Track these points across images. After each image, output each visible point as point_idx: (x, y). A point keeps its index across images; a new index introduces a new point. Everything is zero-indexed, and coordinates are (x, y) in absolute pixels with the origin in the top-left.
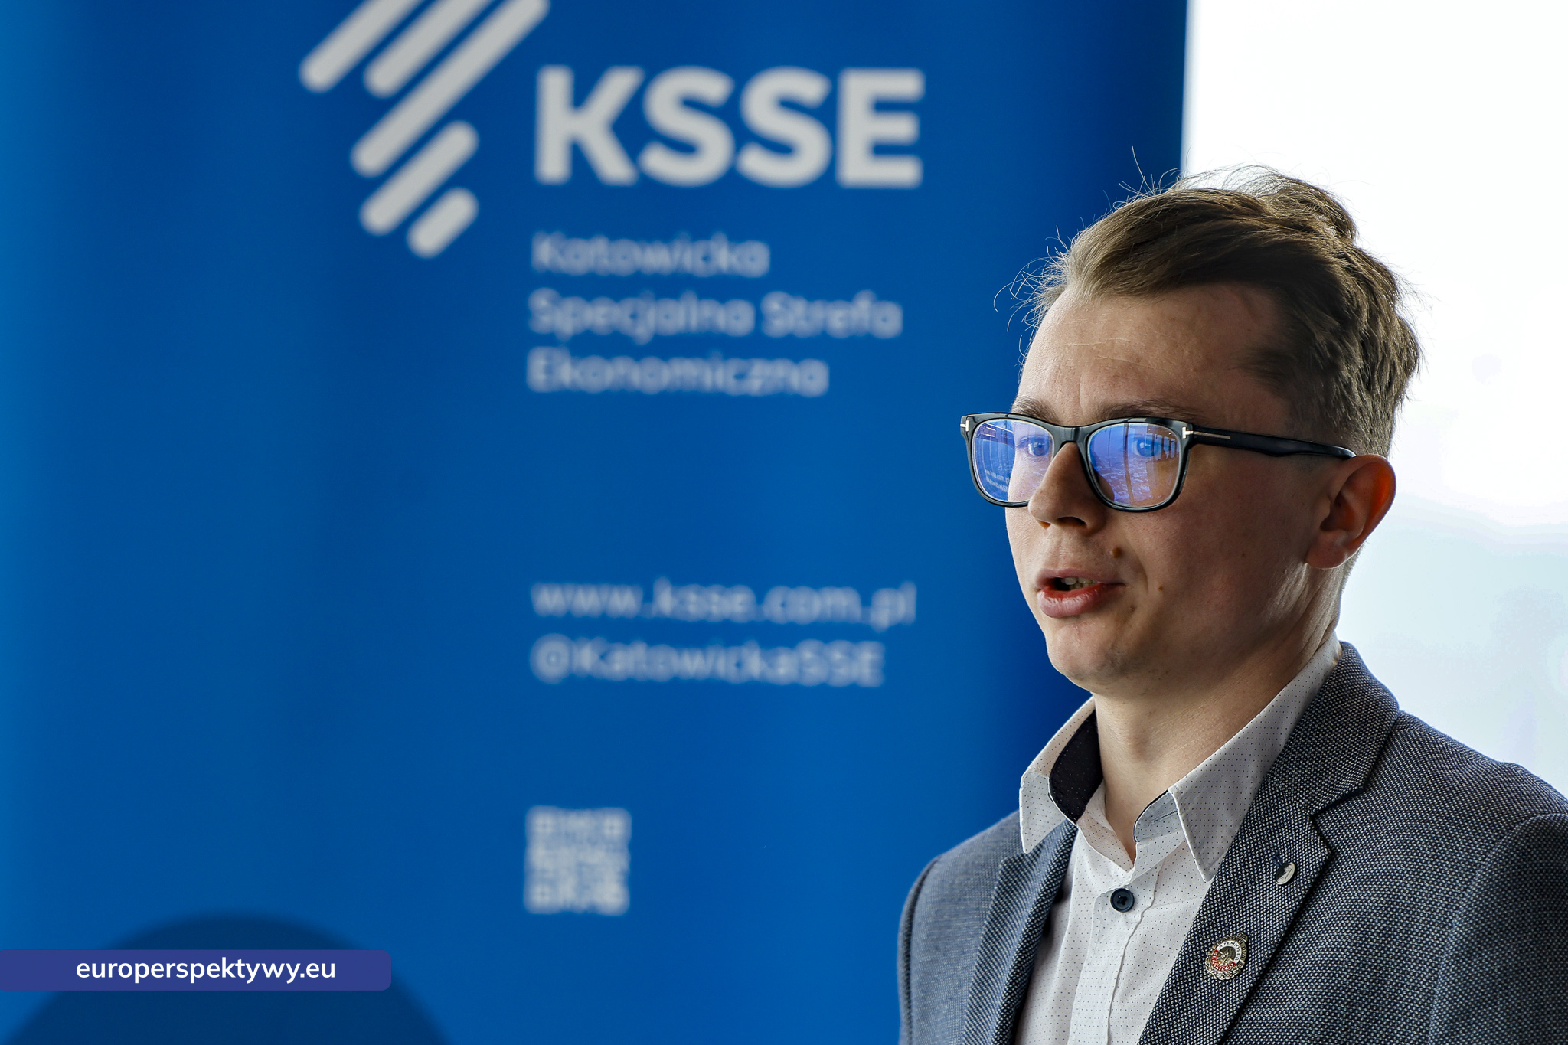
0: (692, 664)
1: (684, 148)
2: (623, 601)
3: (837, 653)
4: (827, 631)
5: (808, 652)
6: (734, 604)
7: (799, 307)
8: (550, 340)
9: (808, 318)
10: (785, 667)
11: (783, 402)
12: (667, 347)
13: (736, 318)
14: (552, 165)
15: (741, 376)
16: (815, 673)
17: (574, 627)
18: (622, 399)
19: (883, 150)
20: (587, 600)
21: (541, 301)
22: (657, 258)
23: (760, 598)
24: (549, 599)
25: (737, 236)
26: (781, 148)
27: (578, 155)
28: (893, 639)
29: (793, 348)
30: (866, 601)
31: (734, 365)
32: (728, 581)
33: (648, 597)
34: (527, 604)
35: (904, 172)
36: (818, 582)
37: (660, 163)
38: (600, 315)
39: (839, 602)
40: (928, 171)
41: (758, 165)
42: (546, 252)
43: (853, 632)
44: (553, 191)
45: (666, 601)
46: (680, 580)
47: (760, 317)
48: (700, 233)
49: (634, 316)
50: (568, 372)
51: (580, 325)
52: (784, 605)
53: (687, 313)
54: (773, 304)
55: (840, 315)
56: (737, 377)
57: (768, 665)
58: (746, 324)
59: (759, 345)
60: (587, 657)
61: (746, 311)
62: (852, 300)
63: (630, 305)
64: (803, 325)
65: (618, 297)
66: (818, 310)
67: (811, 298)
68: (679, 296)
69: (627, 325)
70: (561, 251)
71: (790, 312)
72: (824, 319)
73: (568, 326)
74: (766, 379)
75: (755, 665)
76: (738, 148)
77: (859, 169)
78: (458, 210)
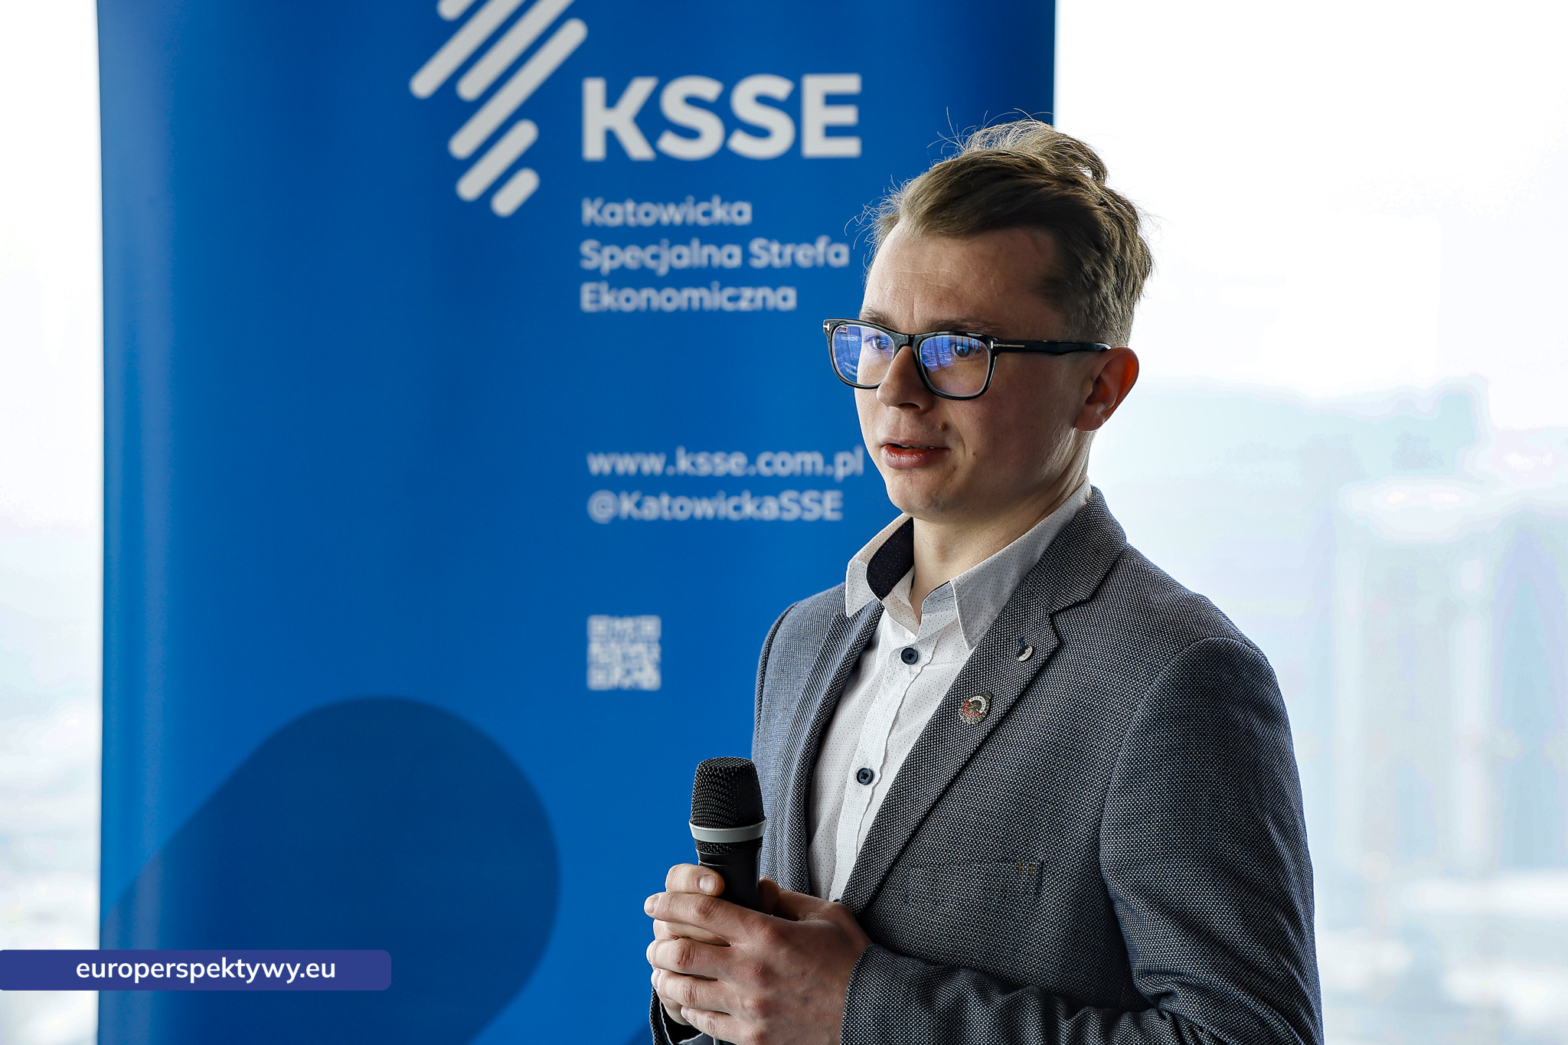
0: (704, 508)
1: (690, 134)
2: (653, 464)
3: (808, 498)
4: (800, 482)
5: (786, 497)
6: (734, 464)
7: (775, 248)
8: (595, 275)
9: (781, 256)
10: (770, 509)
11: (766, 316)
12: (680, 278)
13: (729, 256)
14: (594, 149)
15: (733, 299)
16: (793, 513)
17: (617, 483)
18: (649, 317)
19: (833, 131)
20: (626, 464)
21: (587, 247)
22: (671, 214)
23: (752, 460)
24: (599, 464)
25: (728, 198)
26: (760, 132)
27: (611, 139)
28: (848, 486)
29: (772, 277)
30: (829, 461)
31: (730, 291)
32: (729, 450)
33: (671, 461)
34: (585, 467)
35: (849, 147)
36: (792, 450)
37: (671, 144)
38: (631, 257)
39: (809, 461)
40: (864, 147)
41: (742, 144)
42: (590, 212)
43: (821, 483)
44: (594, 164)
45: (683, 464)
46: (693, 449)
47: (747, 255)
48: (703, 196)
49: (655, 257)
50: (608, 300)
51: (616, 264)
52: (769, 464)
53: (694, 255)
54: (756, 246)
55: (805, 255)
56: (730, 299)
57: (759, 508)
58: (737, 261)
59: (746, 276)
60: (627, 505)
61: (736, 251)
62: (812, 242)
63: (652, 249)
64: (777, 262)
65: (643, 246)
66: (789, 249)
67: (783, 242)
68: (686, 242)
69: (651, 264)
70: (600, 211)
71: (767, 253)
72: (793, 255)
73: (607, 266)
74: (752, 300)
75: (749, 508)
76: (728, 134)
77: (816, 146)
78: (526, 183)
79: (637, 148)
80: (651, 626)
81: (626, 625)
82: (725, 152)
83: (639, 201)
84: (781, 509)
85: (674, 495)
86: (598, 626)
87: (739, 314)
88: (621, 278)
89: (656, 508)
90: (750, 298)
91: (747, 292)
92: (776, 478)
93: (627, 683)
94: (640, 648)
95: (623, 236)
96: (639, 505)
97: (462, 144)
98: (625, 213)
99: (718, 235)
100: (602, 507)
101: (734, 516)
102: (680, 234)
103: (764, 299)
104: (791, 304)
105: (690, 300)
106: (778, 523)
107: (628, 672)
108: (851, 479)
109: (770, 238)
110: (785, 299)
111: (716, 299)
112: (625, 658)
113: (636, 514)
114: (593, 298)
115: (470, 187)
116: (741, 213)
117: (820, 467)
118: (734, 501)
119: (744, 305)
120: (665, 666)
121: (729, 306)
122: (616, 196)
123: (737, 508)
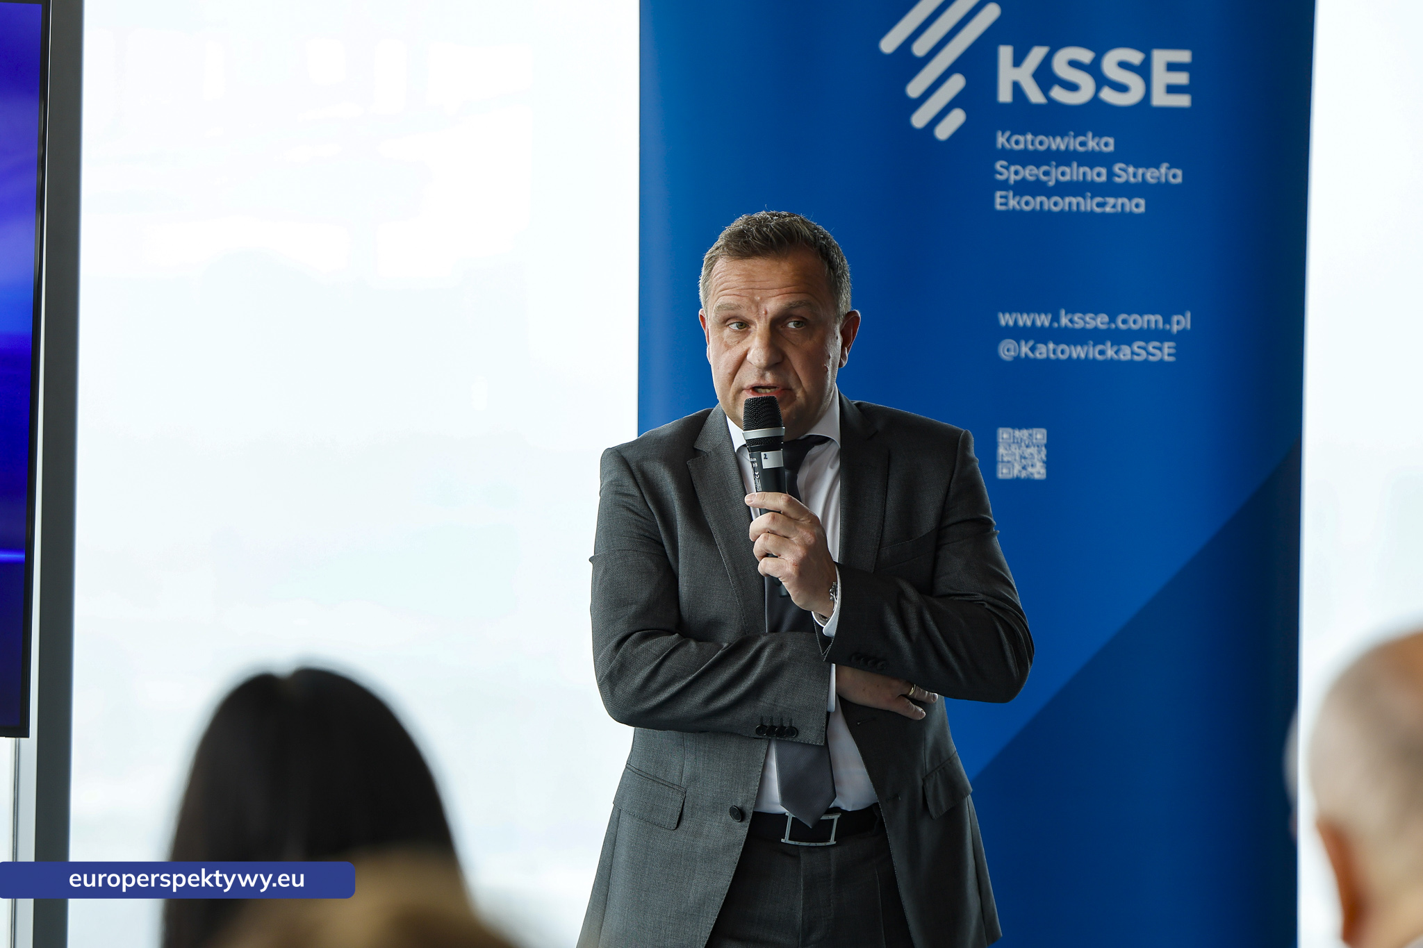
0: (1078, 352)
1: (1072, 87)
2: (1043, 320)
3: (1152, 346)
4: (1146, 335)
5: (1136, 346)
6: (1100, 321)
7: (1131, 170)
8: (1004, 185)
9: (1135, 175)
10: (1125, 353)
11: (1123, 217)
12: (1063, 189)
13: (1098, 175)
14: (1005, 95)
15: (1101, 205)
16: (1141, 357)
17: (1018, 334)
18: (1041, 216)
19: (1172, 89)
20: (1025, 320)
21: (998, 165)
22: (1058, 144)
23: (1112, 319)
24: (1006, 319)
25: (1098, 134)
26: (1122, 88)
27: (1017, 88)
28: (1180, 338)
29: (1128, 190)
30: (1167, 320)
31: (1098, 199)
32: (1096, 311)
33: (1056, 318)
34: (997, 321)
35: (1183, 101)
36: (1141, 313)
37: (1058, 94)
38: (1029, 173)
39: (1153, 320)
40: (1193, 101)
41: (1108, 95)
42: (1001, 140)
43: (1161, 336)
44: (1005, 106)
45: (1064, 321)
46: (1071, 310)
47: (1111, 174)
48: (1080, 132)
49: (1046, 173)
50: (1013, 203)
51: (1019, 178)
52: (1124, 322)
53: (1073, 173)
54: (1117, 168)
55: (1151, 175)
56: (1098, 205)
57: (1116, 353)
58: (1104, 178)
59: (1110, 189)
60: (1025, 349)
61: (1103, 171)
62: (1157, 167)
63: (1044, 168)
64: (1132, 180)
65: (1038, 165)
66: (1140, 171)
67: (1137, 166)
68: (1069, 165)
69: (1044, 178)
70: (1008, 140)
71: (1125, 173)
72: (1143, 175)
73: (1013, 178)
74: (1114, 206)
75: (1110, 353)
76: (1098, 89)
77: (1160, 99)
78: (957, 118)
79: (1035, 95)
80: (1040, 435)
81: (1023, 434)
82: (1096, 100)
83: (1035, 134)
84: (1133, 353)
85: (1057, 343)
86: (1004, 434)
87: (1104, 216)
88: (1022, 188)
89: (1044, 351)
90: (1113, 205)
91: (1111, 201)
92: (1129, 330)
93: (1024, 475)
94: (1033, 450)
95: (1024, 158)
96: (1033, 349)
97: (914, 89)
98: (1025, 141)
99: (1091, 159)
100: (1008, 350)
101: (1099, 358)
102: (1064, 158)
103: (1123, 205)
104: (1142, 209)
105: (1070, 204)
106: (1131, 363)
107: (1024, 468)
108: (1182, 332)
109: (1127, 163)
110: (1137, 206)
111: (1088, 204)
112: (1023, 457)
113: (1031, 355)
114: (1004, 202)
115: (919, 119)
116: (1107, 144)
117: (1161, 325)
118: (1099, 347)
119: (1108, 209)
120: (1048, 464)
121: (1097, 210)
122: (1019, 129)
123: (1102, 352)
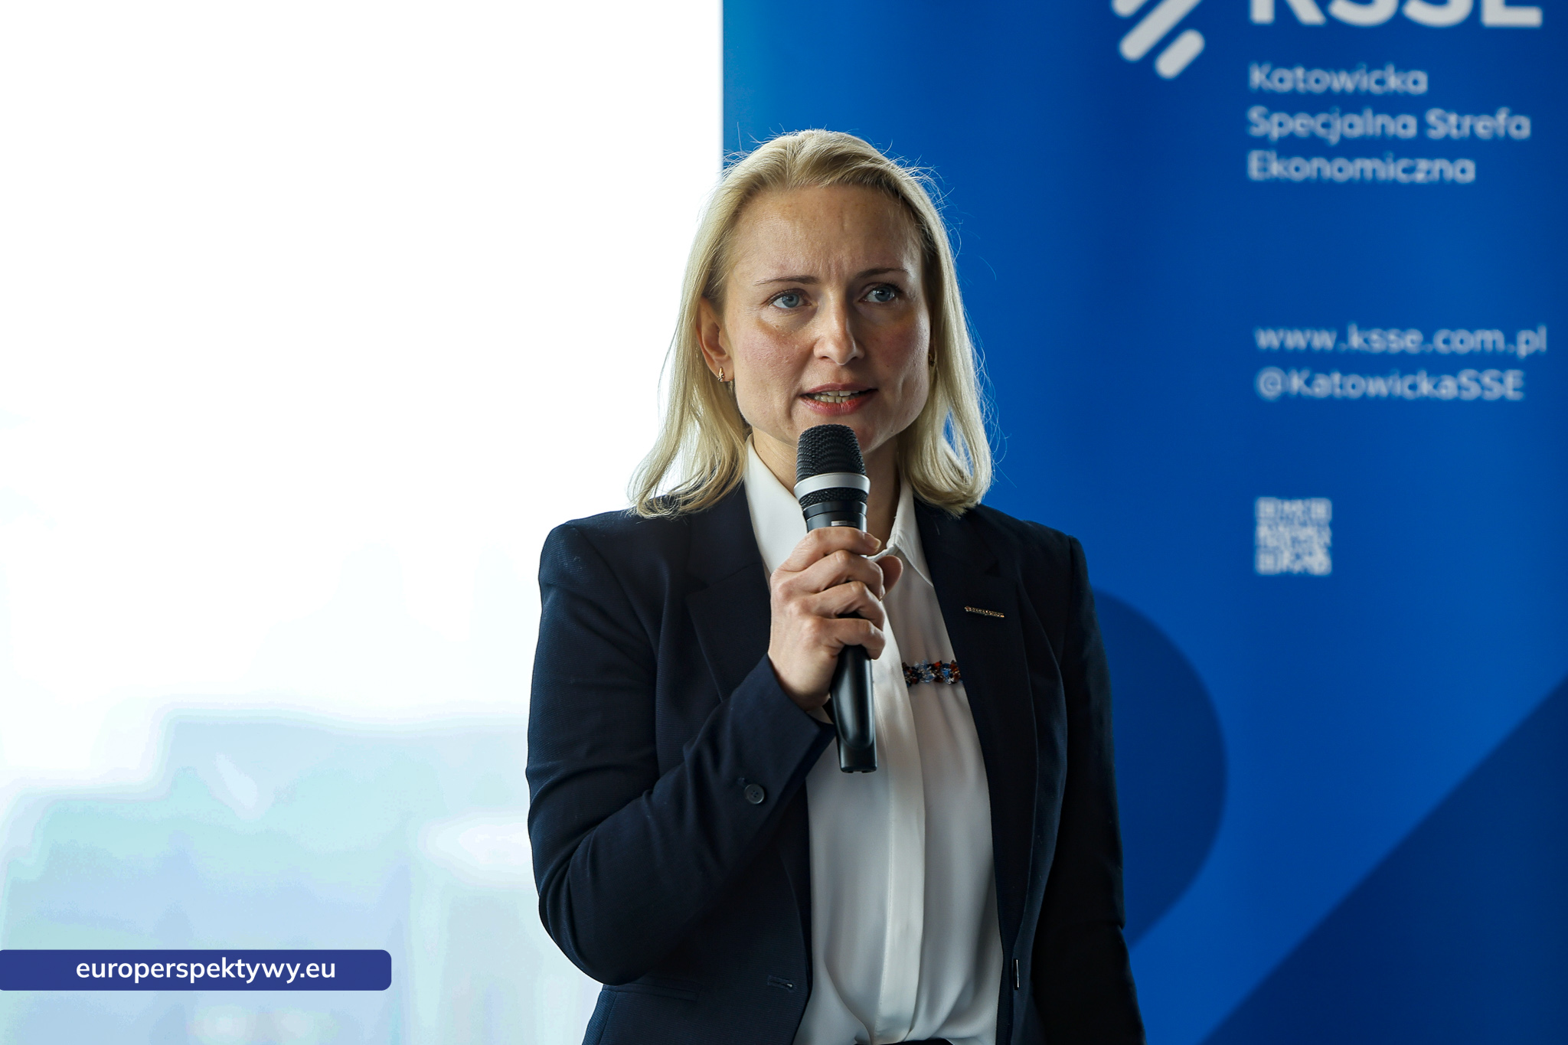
0: (1377, 387)
1: (1361, 1)
2: (1324, 340)
3: (1488, 377)
4: (1480, 361)
5: (1465, 377)
6: (1410, 341)
7: (1453, 118)
8: (1263, 143)
9: (1459, 127)
10: (1448, 388)
11: (1443, 188)
12: (1352, 148)
13: (1405, 127)
14: (1262, 11)
15: (1408, 171)
16: (1473, 392)
17: (1286, 360)
18: (1319, 187)
20: (1296, 340)
21: (1255, 113)
22: (1343, 82)
23: (1428, 338)
24: (1267, 339)
25: (1403, 67)
27: (1280, 3)
28: (1531, 364)
29: (1449, 149)
30: (1511, 339)
31: (1404, 163)
32: (1403, 326)
33: (1342, 337)
34: (1252, 342)
35: (1530, 17)
36: (1472, 328)
37: (1343, 9)
38: (1300, 124)
39: (1490, 339)
40: (1545, 17)
41: (1419, 12)
42: (1257, 77)
43: (1503, 361)
44: (1262, 27)
45: (1356, 340)
46: (1365, 325)
47: (1423, 125)
48: (1376, 64)
49: (1326, 125)
50: (1276, 168)
51: (1285, 131)
52: (1446, 342)
53: (1365, 124)
54: (1433, 116)
55: (1484, 127)
56: (1405, 171)
57: (1435, 387)
58: (1412, 131)
59: (1422, 147)
60: (1296, 383)
61: (1412, 121)
62: (1492, 113)
63: (1322, 118)
64: (1454, 132)
65: (1313, 112)
66: (1467, 121)
67: (1461, 112)
68: (1358, 111)
69: (1321, 132)
70: (1268, 77)
71: (1444, 124)
72: (1472, 128)
73: (1276, 133)
74: (1428, 172)
75: (1425, 387)
76: (1403, 2)
77: (1496, 15)
78: (1191, 45)
79: (1308, 12)
80: (1321, 509)
81: (1295, 507)
82: (1399, 19)
83: (1309, 68)
84: (1460, 388)
85: (1345, 372)
86: (1266, 508)
87: (1413, 186)
88: (1290, 147)
89: (1325, 386)
90: (1425, 170)
91: (1423, 164)
92: (1454, 356)
93: (1297, 568)
94: (1310, 531)
95: (1292, 103)
96: (1308, 382)
97: (1126, 3)
98: (1295, 79)
99: (1392, 104)
100: (1270, 384)
101: (1409, 394)
102: (1352, 103)
103: (1441, 171)
104: (1470, 176)
105: (1362, 171)
106: (1456, 403)
107: (1298, 557)
108: (1534, 357)
109: (1448, 107)
110: (1464, 171)
111: (1391, 170)
112: (1295, 541)
113: (1306, 391)
114: (1260, 166)
115: (1134, 46)
116: (1417, 82)
117: (1501, 346)
118: (1409, 380)
119: (1420, 177)
120: (1336, 551)
121: (1403, 178)
122: (1285, 62)
123: (1413, 387)
